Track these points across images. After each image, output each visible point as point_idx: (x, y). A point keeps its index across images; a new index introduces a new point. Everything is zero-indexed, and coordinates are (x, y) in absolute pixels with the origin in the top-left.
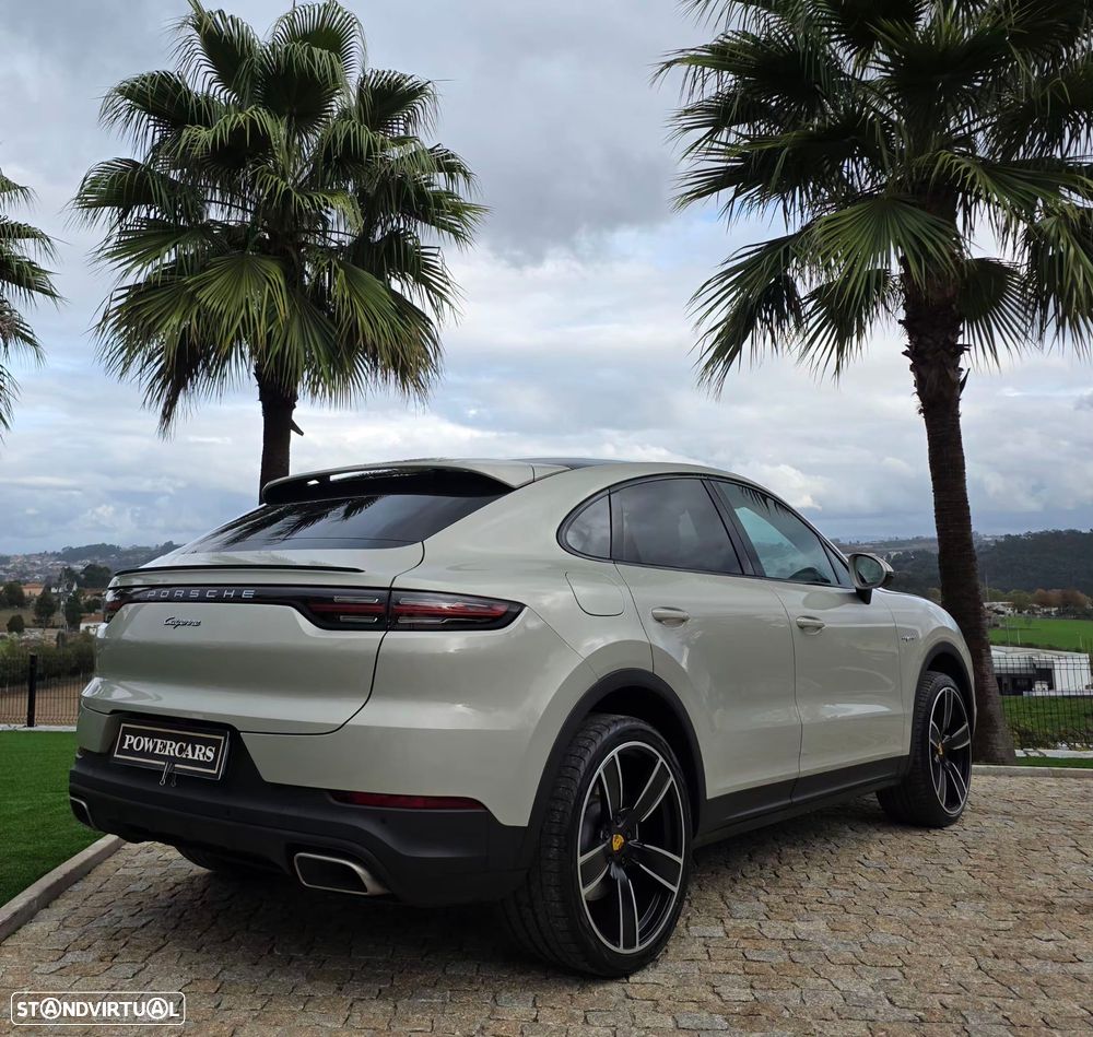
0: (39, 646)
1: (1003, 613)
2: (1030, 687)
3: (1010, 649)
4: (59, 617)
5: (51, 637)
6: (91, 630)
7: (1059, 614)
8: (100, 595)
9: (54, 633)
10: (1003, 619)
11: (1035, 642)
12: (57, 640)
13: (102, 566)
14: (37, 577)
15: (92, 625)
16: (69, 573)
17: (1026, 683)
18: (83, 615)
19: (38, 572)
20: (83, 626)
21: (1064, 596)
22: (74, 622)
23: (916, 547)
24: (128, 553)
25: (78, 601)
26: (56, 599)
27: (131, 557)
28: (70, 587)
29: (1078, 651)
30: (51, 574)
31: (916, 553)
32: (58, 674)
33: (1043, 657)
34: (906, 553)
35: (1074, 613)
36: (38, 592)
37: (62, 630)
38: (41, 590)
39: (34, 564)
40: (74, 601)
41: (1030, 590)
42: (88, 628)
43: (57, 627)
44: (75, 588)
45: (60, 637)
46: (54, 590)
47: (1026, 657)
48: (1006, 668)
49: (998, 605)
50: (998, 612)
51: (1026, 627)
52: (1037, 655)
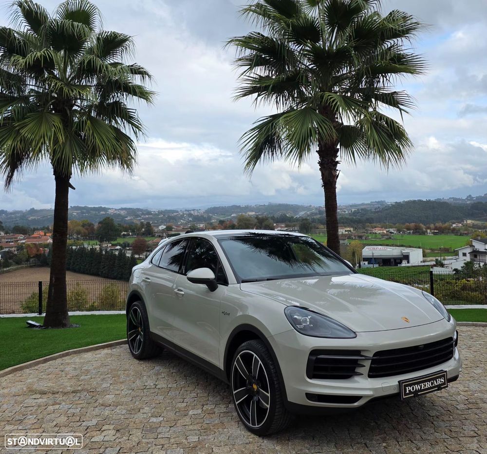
1: (393, 233)
2: (401, 263)
3: (394, 248)
7: (413, 233)
10: (393, 236)
11: (404, 244)
17: (400, 261)
21: (416, 226)
24: (11, 213)
27: (13, 216)
29: (419, 248)
33: (406, 251)
34: (358, 210)
35: (419, 232)
41: (404, 223)
47: (400, 251)
48: (392, 255)
49: (392, 230)
50: (391, 233)
51: (401, 238)
52: (404, 250)
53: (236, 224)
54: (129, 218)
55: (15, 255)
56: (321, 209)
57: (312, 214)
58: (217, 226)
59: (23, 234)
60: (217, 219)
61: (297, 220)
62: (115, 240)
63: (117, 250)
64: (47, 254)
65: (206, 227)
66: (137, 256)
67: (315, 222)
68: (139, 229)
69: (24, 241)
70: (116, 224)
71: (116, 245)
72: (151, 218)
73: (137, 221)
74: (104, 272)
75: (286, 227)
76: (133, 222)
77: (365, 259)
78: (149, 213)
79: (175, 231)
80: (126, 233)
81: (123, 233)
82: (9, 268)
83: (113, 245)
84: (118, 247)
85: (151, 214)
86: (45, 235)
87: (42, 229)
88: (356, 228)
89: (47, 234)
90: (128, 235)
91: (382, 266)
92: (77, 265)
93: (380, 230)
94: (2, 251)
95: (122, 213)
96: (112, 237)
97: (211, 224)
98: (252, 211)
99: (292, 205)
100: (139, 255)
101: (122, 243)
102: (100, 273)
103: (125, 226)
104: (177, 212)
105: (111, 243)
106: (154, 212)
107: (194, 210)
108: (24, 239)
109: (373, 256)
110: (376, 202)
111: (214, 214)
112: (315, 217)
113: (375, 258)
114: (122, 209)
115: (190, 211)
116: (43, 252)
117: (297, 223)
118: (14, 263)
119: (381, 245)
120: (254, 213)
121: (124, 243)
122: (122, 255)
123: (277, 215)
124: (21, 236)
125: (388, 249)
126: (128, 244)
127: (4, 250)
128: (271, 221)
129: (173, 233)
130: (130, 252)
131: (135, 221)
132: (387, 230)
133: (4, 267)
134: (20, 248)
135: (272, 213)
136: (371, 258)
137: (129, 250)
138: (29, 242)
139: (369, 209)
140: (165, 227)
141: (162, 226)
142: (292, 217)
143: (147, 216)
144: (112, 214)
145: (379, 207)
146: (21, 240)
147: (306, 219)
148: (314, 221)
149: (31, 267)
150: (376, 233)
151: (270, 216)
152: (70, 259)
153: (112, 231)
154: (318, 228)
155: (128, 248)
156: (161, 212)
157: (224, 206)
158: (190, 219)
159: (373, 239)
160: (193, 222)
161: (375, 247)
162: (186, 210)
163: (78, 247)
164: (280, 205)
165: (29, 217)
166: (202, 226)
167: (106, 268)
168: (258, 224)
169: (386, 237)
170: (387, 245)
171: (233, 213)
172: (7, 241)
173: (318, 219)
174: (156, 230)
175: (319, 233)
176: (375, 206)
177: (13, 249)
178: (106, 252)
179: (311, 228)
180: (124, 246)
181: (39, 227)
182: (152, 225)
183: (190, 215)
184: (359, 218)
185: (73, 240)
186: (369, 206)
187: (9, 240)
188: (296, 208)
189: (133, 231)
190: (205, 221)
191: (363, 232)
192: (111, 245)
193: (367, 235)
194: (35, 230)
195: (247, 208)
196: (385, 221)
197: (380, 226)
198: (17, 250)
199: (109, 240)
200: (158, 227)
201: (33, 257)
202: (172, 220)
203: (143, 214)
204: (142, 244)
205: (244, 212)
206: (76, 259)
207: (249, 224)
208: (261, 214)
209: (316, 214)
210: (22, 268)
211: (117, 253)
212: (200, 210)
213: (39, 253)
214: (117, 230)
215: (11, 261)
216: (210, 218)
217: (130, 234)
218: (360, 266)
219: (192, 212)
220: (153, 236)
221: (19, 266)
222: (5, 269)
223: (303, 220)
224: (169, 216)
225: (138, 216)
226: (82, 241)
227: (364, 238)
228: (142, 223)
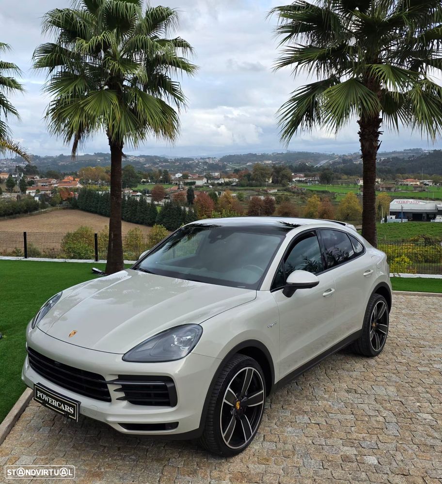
0: (9, 201)
1: (428, 185)
2: (434, 218)
3: (428, 201)
4: (17, 188)
5: (14, 197)
6: (31, 194)
8: (34, 178)
9: (16, 195)
10: (427, 188)
11: (440, 198)
12: (17, 198)
13: (33, 165)
14: (5, 169)
15: (31, 191)
16: (19, 168)
17: (433, 216)
18: (27, 187)
19: (6, 167)
20: (27, 192)
22: (23, 190)
23: (393, 155)
25: (24, 181)
26: (14, 180)
27: (45, 161)
28: (20, 175)
30: (11, 168)
31: (393, 158)
32: (19, 213)
33: (441, 205)
34: (389, 158)
36: (6, 176)
37: (19, 194)
38: (8, 176)
39: (3, 164)
40: (22, 181)
41: (441, 175)
42: (30, 193)
43: (16, 192)
44: (22, 175)
45: (18, 197)
46: (13, 176)
47: (434, 205)
48: (425, 210)
49: (426, 182)
50: (426, 185)
51: (437, 191)
52: (439, 205)
53: (252, 173)
54: (147, 166)
55: (51, 198)
56: (345, 157)
57: (334, 163)
58: (232, 175)
59: (55, 179)
60: (232, 168)
61: (318, 169)
62: (136, 186)
63: (138, 196)
64: (77, 198)
65: (221, 176)
66: (156, 203)
67: (338, 172)
68: (157, 177)
69: (56, 185)
70: (136, 171)
71: (137, 192)
72: (168, 166)
73: (155, 169)
74: (127, 216)
75: (305, 177)
76: (151, 170)
77: (392, 213)
78: (166, 160)
79: (191, 179)
80: (145, 180)
81: (143, 180)
82: (46, 209)
83: (134, 191)
84: (139, 194)
85: (168, 162)
86: (74, 180)
87: (71, 175)
88: (384, 179)
89: (76, 179)
90: (148, 182)
91: (412, 220)
92: (103, 209)
93: (413, 182)
94: (39, 193)
95: (141, 160)
96: (133, 184)
97: (226, 173)
98: (269, 160)
99: (313, 153)
100: (158, 202)
101: (142, 190)
102: (123, 217)
103: (144, 173)
104: (192, 160)
105: (132, 190)
106: (171, 159)
107: (209, 158)
108: (57, 183)
109: (402, 210)
110: (410, 150)
111: (229, 162)
112: (338, 166)
113: (403, 212)
114: (141, 156)
115: (206, 159)
116: (73, 196)
117: (317, 173)
118: (49, 205)
119: (412, 198)
120: (271, 162)
121: (144, 190)
122: (143, 201)
123: (296, 164)
124: (54, 181)
125: (421, 203)
126: (148, 191)
127: (40, 193)
128: (289, 171)
129: (189, 181)
130: (150, 198)
131: (153, 168)
132: (421, 181)
133: (42, 208)
134: (54, 191)
135: (290, 162)
136: (400, 212)
137: (148, 196)
138: (61, 186)
139: (401, 158)
140: (181, 175)
141: (179, 174)
142: (313, 166)
143: (164, 164)
144: (132, 161)
145: (413, 156)
146: (54, 184)
147: (328, 169)
148: (336, 170)
149: (64, 209)
150: (407, 185)
151: (288, 165)
152: (98, 203)
153: (133, 177)
154: (340, 179)
155: (148, 195)
156: (177, 160)
157: (239, 154)
158: (206, 167)
159: (403, 191)
160: (209, 170)
161: (405, 200)
162: (201, 158)
163: (104, 192)
164: (299, 153)
165: (59, 163)
166: (217, 174)
167: (129, 213)
168: (274, 173)
169: (419, 189)
170: (420, 198)
171: (249, 161)
172: (42, 184)
173: (342, 169)
174: (173, 177)
175: (342, 184)
176: (409, 154)
177: (48, 192)
178: (129, 198)
179: (333, 179)
180: (144, 192)
181: (68, 172)
182: (169, 172)
183: (205, 163)
184: (389, 167)
185: (99, 186)
186: (402, 154)
187: (44, 184)
188: (317, 157)
189: (152, 178)
190: (220, 170)
191: (393, 183)
192: (132, 191)
193: (396, 186)
194: (65, 175)
195: (264, 157)
196: (419, 171)
197: (413, 177)
198: (52, 193)
199: (130, 187)
200: (174, 175)
201: (66, 200)
202: (188, 168)
203: (160, 161)
204: (160, 192)
205: (260, 161)
206: (102, 204)
207: (266, 173)
208: (279, 163)
209: (339, 163)
210: (57, 209)
211: (138, 199)
212: (215, 158)
213: (70, 197)
214: (137, 177)
215: (47, 203)
216: (224, 167)
217: (149, 181)
218: (386, 220)
219: (207, 160)
220: (171, 184)
221: (54, 208)
222: (43, 210)
223: (324, 169)
224: (185, 164)
225: (155, 163)
226: (106, 187)
227: (393, 190)
228: (160, 171)
